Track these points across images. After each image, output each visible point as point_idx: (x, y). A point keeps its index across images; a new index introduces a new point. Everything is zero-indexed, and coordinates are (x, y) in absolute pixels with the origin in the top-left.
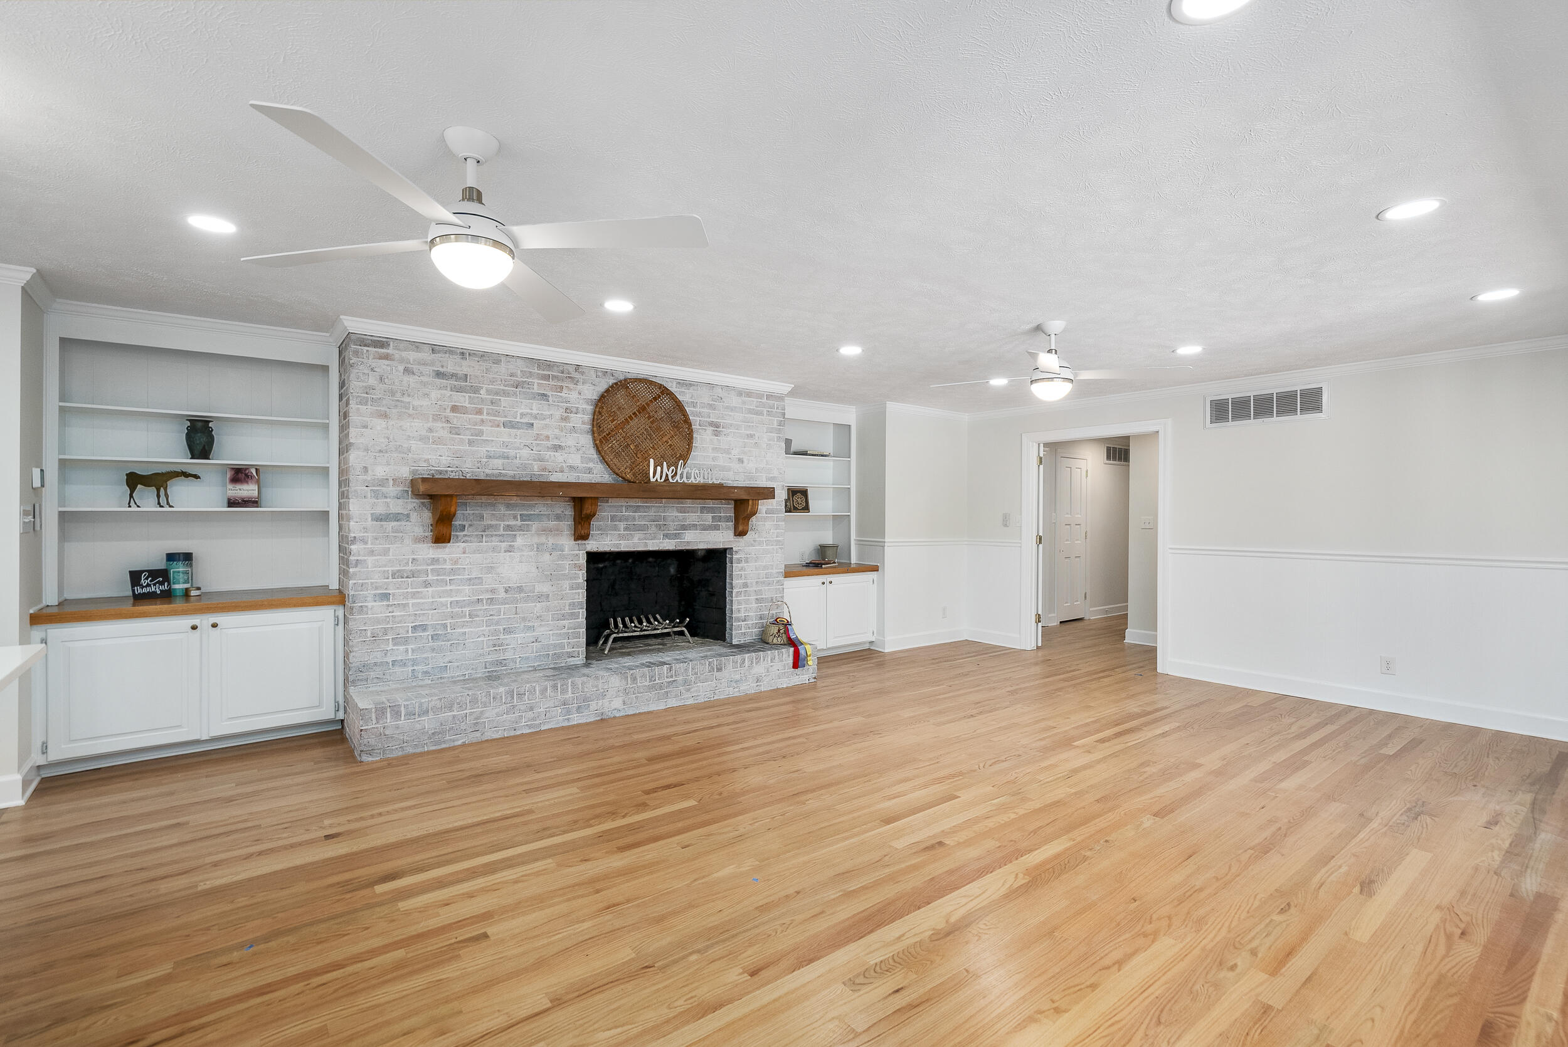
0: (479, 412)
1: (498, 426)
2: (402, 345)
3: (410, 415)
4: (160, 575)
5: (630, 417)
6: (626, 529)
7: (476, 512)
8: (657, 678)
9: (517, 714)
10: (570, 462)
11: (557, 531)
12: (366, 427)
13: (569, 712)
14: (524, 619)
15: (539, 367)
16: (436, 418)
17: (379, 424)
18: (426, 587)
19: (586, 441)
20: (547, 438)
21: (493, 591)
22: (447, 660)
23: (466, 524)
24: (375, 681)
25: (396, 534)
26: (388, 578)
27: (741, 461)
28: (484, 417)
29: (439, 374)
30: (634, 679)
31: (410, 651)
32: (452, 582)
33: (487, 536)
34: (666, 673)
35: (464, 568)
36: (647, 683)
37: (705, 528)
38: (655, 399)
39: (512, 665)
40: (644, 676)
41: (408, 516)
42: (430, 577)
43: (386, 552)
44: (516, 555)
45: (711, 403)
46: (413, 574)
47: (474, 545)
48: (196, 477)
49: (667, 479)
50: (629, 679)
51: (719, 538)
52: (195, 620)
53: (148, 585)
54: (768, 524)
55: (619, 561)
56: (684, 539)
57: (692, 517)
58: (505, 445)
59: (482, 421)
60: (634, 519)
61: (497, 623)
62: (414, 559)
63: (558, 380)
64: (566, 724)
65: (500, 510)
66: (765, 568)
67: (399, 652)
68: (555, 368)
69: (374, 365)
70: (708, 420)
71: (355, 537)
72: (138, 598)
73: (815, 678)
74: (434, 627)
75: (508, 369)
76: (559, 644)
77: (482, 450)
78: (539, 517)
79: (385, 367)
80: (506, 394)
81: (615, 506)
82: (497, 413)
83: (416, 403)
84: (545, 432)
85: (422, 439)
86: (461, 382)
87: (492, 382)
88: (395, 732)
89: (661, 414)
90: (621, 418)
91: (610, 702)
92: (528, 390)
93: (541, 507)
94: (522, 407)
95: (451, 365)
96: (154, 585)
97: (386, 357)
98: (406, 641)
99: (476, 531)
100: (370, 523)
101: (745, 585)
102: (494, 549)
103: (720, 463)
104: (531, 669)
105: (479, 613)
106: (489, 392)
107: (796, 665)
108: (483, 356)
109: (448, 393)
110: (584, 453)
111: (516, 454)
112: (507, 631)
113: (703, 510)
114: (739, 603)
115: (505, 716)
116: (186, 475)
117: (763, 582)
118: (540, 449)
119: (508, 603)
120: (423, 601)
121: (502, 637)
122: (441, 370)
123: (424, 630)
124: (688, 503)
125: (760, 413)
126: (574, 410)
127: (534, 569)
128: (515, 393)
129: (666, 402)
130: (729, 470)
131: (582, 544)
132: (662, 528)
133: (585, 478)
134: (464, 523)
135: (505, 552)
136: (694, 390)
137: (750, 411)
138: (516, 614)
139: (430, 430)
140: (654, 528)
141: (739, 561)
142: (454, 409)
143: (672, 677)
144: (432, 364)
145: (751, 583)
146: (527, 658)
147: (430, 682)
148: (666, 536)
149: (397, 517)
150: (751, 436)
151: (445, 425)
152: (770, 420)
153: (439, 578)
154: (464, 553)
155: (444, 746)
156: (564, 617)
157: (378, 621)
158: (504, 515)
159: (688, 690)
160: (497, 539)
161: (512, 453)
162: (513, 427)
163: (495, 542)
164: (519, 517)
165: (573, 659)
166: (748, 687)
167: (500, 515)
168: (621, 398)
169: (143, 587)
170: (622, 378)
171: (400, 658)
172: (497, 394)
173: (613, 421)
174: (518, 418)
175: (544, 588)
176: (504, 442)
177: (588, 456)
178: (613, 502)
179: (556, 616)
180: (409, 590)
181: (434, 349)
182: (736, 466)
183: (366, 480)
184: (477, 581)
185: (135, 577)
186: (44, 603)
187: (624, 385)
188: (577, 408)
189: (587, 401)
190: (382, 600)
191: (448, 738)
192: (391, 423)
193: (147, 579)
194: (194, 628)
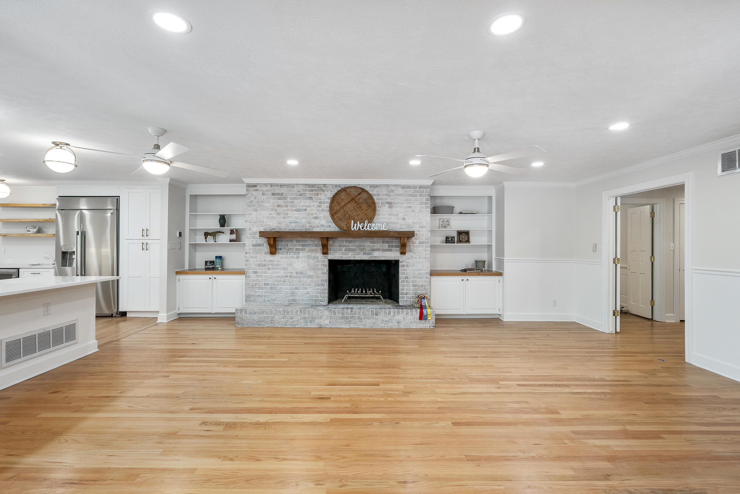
0: (287, 206)
1: (294, 211)
2: (261, 186)
3: (264, 209)
4: (212, 262)
5: (347, 203)
6: (345, 250)
7: (286, 243)
8: (345, 314)
9: (286, 320)
10: (321, 223)
11: (316, 251)
12: (250, 215)
13: (306, 322)
14: (303, 285)
15: (309, 187)
16: (272, 210)
17: (254, 213)
18: (268, 270)
19: (328, 214)
20: (312, 214)
21: (291, 273)
22: (275, 297)
23: (282, 247)
24: (253, 301)
25: (259, 251)
26: (256, 266)
27: (404, 219)
28: (289, 208)
29: (273, 194)
30: (335, 313)
31: (263, 292)
32: (277, 269)
33: (289, 252)
34: (349, 313)
35: (281, 264)
36: (341, 316)
37: (384, 250)
38: (359, 194)
39: (298, 302)
40: (339, 312)
41: (263, 245)
42: (270, 267)
43: (256, 257)
44: (300, 260)
45: (387, 193)
46: (264, 265)
47: (285, 256)
48: (223, 233)
49: (359, 229)
50: (332, 312)
51: (392, 255)
52: (211, 277)
53: (209, 265)
54: (420, 249)
55: (358, 264)
56: (374, 255)
57: (378, 245)
58: (296, 218)
59: (288, 209)
60: (349, 246)
61: (293, 285)
62: (264, 260)
63: (317, 191)
64: (305, 326)
65: (294, 243)
66: (418, 270)
67: (260, 292)
68: (315, 187)
69: (253, 193)
70: (386, 201)
71: (247, 252)
72: (206, 269)
73: (434, 326)
74: (271, 284)
75: (297, 189)
76: (317, 296)
77: (288, 220)
78: (309, 245)
79: (256, 193)
80: (296, 199)
81: (341, 241)
82: (293, 206)
83: (266, 205)
84: (311, 212)
85: (268, 218)
86: (281, 197)
87: (292, 195)
88: (246, 318)
89: (361, 200)
90: (343, 204)
91: (324, 321)
92: (305, 196)
93: (309, 242)
94: (302, 203)
95: (277, 190)
96: (211, 265)
97: (257, 190)
98: (262, 288)
99: (286, 250)
100: (251, 247)
101: (407, 278)
102: (292, 257)
103: (393, 220)
104: (305, 304)
105: (286, 281)
106: (290, 199)
107: (421, 318)
108: (288, 185)
109: (276, 200)
110: (327, 219)
111: (300, 221)
112: (297, 288)
113: (383, 242)
114: (403, 286)
115: (282, 319)
116: (220, 232)
117: (418, 277)
118: (309, 219)
119: (297, 278)
120: (267, 275)
121: (295, 290)
122: (274, 192)
123: (268, 285)
124: (376, 239)
125: (416, 196)
126: (323, 202)
127: (307, 265)
128: (300, 198)
129: (364, 195)
130: (397, 223)
131: (326, 256)
132: (363, 250)
133: (328, 230)
134: (281, 247)
135: (296, 258)
136: (378, 188)
137: (409, 195)
138: (300, 282)
139: (270, 214)
140: (358, 250)
141: (403, 266)
142: (278, 206)
143: (352, 314)
144: (271, 191)
145: (410, 277)
146: (304, 300)
147: (270, 304)
148: (364, 254)
149: (259, 245)
150: (410, 207)
151: (275, 212)
152: (421, 198)
153: (273, 267)
154: (281, 258)
155: (261, 326)
156: (318, 285)
157: (254, 281)
158: (296, 244)
159: (361, 322)
160: (293, 253)
161: (299, 221)
162: (299, 211)
163: (292, 254)
164: (301, 245)
165: (322, 302)
166: (393, 325)
167: (294, 245)
168: (343, 195)
169: (207, 266)
170: (344, 187)
171: (260, 294)
172: (293, 199)
173: (339, 205)
174: (301, 207)
175: (311, 273)
176: (295, 217)
177: (329, 220)
178: (339, 239)
179: (315, 284)
180: (263, 271)
181: (272, 185)
182: (401, 222)
183: (250, 233)
184: (286, 269)
185: (206, 262)
186: (185, 269)
187: (344, 190)
188: (324, 202)
189: (328, 198)
190: (255, 274)
191: (262, 324)
192: (258, 212)
193: (209, 263)
194: (210, 278)
